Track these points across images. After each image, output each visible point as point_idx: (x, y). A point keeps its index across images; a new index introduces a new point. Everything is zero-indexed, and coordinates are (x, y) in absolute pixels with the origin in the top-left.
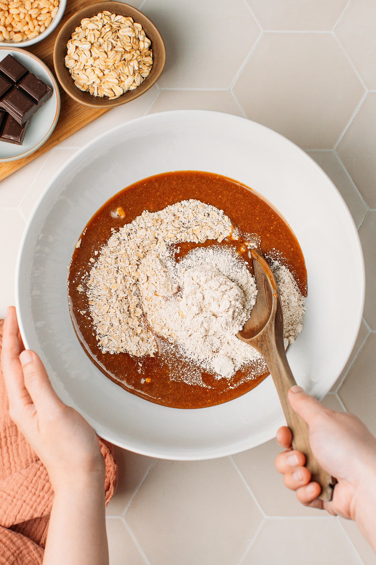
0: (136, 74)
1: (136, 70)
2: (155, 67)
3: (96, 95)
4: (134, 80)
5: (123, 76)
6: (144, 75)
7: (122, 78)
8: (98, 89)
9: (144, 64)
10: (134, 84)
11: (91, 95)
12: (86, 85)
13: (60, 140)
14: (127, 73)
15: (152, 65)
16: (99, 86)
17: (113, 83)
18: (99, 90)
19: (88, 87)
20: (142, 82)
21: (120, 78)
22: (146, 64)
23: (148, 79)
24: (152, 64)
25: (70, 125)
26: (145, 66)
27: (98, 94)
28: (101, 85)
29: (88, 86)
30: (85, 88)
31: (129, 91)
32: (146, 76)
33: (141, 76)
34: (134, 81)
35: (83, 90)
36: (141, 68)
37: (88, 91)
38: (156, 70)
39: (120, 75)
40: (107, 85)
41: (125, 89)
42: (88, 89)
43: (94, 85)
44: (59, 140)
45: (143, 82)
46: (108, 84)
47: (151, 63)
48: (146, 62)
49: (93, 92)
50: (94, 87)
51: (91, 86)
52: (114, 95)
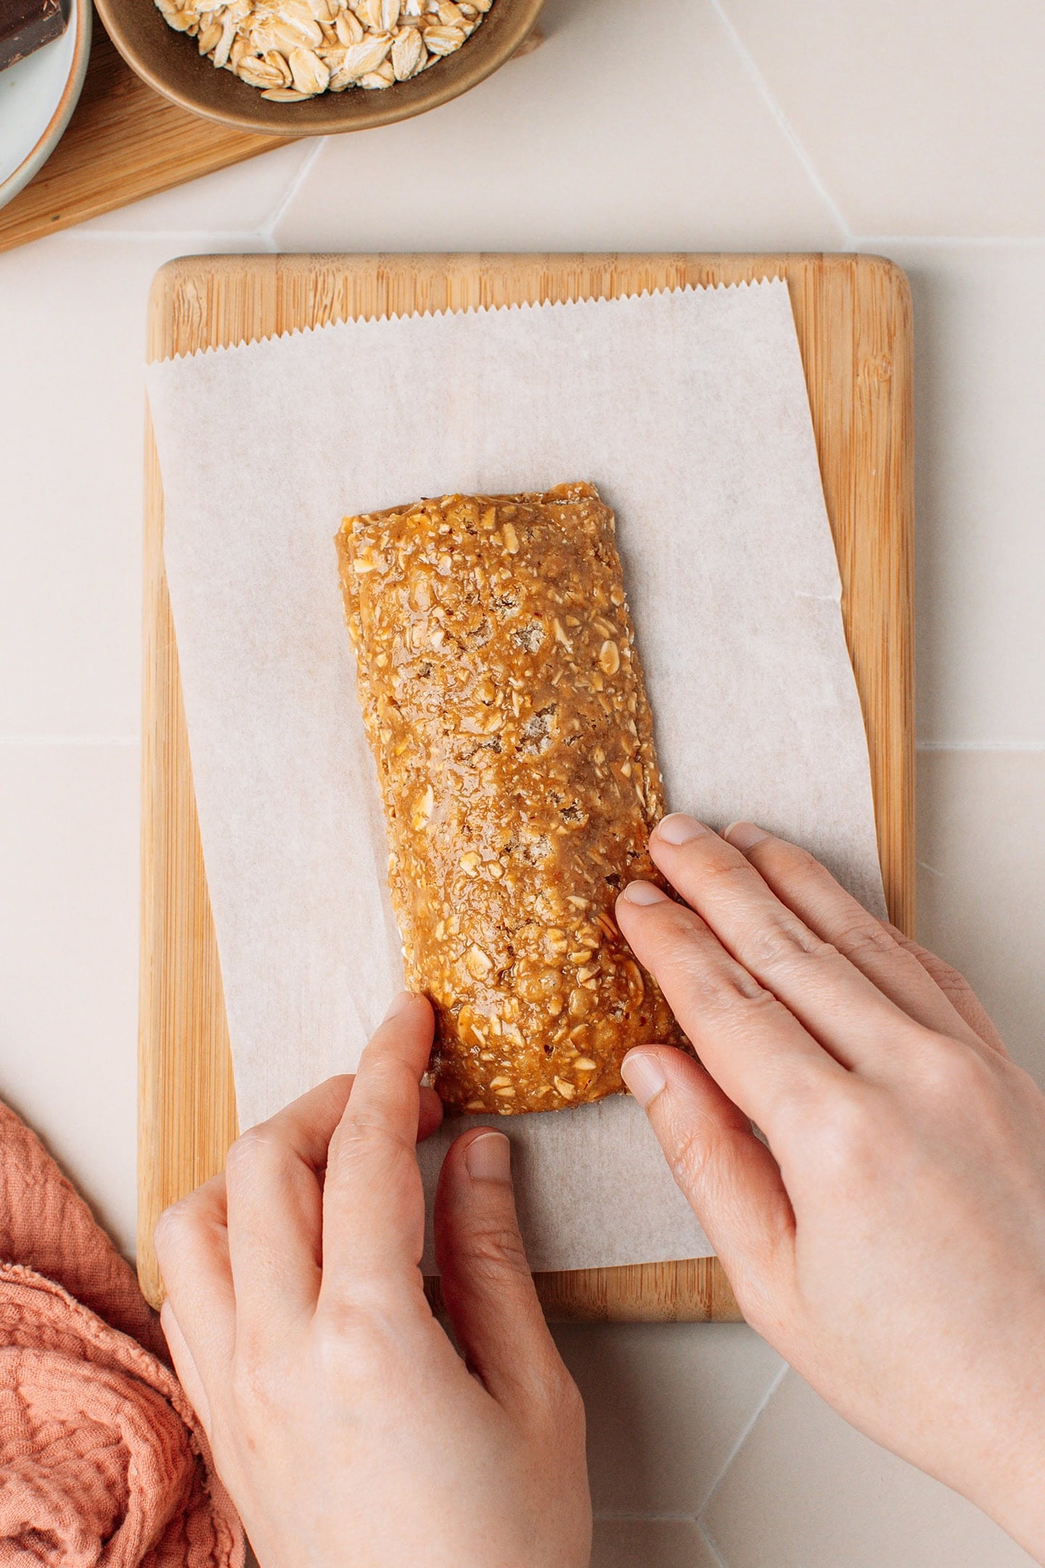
0: (406, 30)
1: (410, 14)
2: (491, 26)
3: (219, 60)
4: (390, 51)
5: (347, 23)
6: (436, 45)
7: (341, 30)
8: (234, 41)
10: (387, 69)
11: (202, 52)
12: (191, 8)
13: (61, 220)
14: (371, 17)
15: (485, 15)
16: (243, 30)
17: (298, 36)
18: (236, 47)
19: (198, 17)
20: (420, 69)
21: (333, 26)
22: (461, 5)
23: (446, 66)
24: (487, 10)
25: (117, 168)
26: (454, 9)
27: (229, 60)
28: (252, 28)
29: (202, 14)
30: (184, 21)
31: (354, 91)
32: (445, 54)
33: (424, 44)
34: (389, 58)
35: (176, 24)
36: (436, 15)
37: (192, 34)
38: (488, 42)
39: (337, 15)
40: (272, 38)
41: (341, 77)
42: (196, 29)
44: (56, 218)
45: (424, 71)
46: (277, 33)
49: (211, 46)
50: (222, 27)
51: (214, 18)
52: (288, 84)
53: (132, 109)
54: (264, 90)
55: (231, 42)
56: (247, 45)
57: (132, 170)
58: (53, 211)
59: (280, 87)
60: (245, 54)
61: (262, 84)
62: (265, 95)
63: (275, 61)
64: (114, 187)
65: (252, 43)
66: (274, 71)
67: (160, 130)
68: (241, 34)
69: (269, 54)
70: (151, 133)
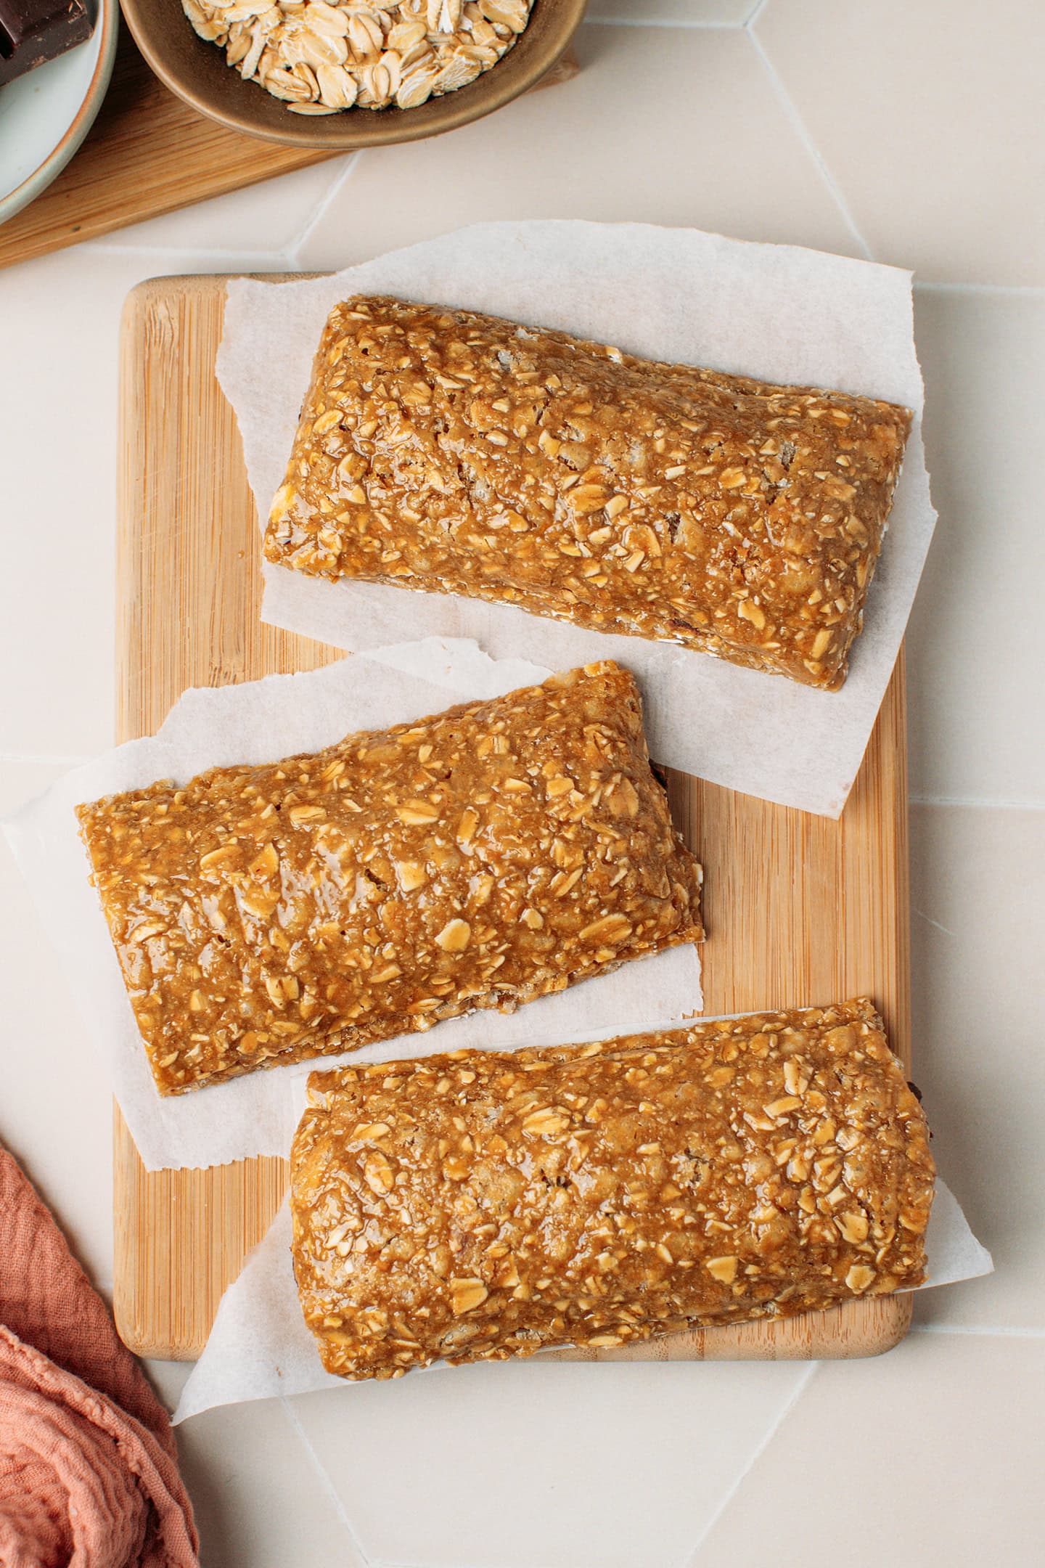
2: (525, 47)
3: (247, 71)
8: (263, 53)
9: (485, 19)
11: (230, 63)
12: (220, 18)
13: (82, 231)
15: (520, 36)
16: (272, 41)
18: (265, 58)
19: (227, 27)
22: (495, 25)
24: (521, 31)
25: (141, 181)
26: (488, 28)
27: (257, 72)
28: (281, 39)
29: (231, 25)
30: (213, 30)
35: (205, 34)
36: (469, 33)
37: (221, 45)
38: (520, 61)
40: (300, 50)
41: (369, 94)
42: (225, 39)
43: (255, 31)
44: (77, 229)
46: (306, 45)
47: (519, 26)
48: (500, 14)
49: (240, 58)
50: (252, 39)
51: (244, 29)
52: (316, 97)
53: (159, 122)
54: (291, 103)
55: (259, 54)
56: (275, 57)
57: (155, 184)
58: (75, 222)
59: (307, 101)
60: (273, 66)
61: (289, 97)
62: (291, 108)
63: (303, 74)
64: (136, 201)
65: (281, 55)
66: (302, 84)
67: (185, 144)
68: (270, 45)
69: (297, 66)
70: (177, 147)
